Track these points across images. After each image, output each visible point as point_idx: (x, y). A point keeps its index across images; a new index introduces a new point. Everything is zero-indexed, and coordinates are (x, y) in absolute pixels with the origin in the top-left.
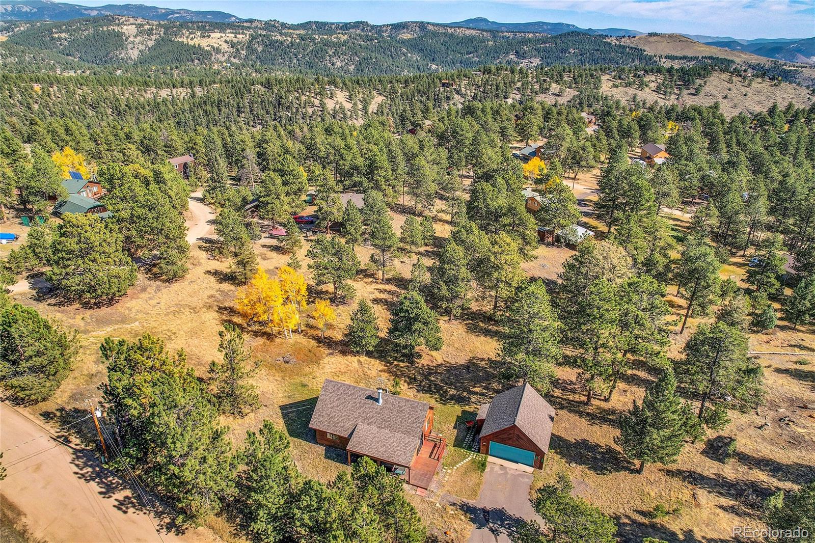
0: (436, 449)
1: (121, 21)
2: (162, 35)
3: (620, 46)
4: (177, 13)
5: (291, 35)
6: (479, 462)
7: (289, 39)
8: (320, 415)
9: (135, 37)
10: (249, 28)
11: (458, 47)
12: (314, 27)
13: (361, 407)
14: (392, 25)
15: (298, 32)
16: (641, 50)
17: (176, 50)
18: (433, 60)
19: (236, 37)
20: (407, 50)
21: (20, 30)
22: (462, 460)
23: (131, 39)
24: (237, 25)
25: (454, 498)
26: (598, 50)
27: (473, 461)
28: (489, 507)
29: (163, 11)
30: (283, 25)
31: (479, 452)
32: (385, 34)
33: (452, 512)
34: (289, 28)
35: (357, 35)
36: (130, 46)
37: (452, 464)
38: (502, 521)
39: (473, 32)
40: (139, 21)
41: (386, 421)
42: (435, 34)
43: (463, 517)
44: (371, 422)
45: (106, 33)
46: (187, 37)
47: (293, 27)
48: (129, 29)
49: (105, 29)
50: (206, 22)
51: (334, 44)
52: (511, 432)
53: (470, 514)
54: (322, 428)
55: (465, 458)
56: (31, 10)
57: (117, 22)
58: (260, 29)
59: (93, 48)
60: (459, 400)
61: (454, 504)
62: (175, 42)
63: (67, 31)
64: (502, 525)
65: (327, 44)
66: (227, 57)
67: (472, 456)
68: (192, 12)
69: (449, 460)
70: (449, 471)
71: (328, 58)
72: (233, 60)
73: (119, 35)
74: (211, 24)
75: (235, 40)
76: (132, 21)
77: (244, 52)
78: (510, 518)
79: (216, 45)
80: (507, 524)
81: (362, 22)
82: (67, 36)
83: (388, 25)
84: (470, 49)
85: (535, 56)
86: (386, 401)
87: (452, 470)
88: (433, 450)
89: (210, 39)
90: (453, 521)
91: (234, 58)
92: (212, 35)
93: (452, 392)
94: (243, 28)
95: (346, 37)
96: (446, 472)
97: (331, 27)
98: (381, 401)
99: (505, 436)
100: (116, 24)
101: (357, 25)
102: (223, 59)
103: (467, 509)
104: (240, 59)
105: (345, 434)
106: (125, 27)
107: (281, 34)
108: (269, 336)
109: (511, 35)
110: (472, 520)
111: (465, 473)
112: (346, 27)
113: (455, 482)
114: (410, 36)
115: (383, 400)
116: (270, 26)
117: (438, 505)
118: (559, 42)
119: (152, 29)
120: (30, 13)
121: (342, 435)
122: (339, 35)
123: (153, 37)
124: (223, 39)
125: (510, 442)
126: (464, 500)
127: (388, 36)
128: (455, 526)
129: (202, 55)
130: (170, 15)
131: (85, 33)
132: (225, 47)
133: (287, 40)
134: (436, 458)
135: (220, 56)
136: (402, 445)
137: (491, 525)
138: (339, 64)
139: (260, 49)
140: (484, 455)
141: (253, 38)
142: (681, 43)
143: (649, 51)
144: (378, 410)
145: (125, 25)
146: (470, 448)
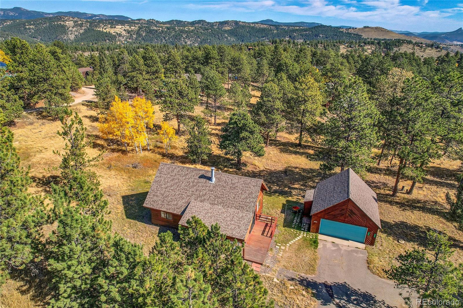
0: (268, 228)
1: (65, 19)
2: (88, 27)
3: (348, 33)
4: (98, 16)
5: (162, 27)
6: (311, 240)
7: (161, 29)
8: (154, 195)
9: (73, 28)
10: (138, 23)
11: (257, 34)
12: (175, 23)
13: (194, 186)
14: (219, 22)
15: (166, 26)
16: (360, 35)
17: (96, 35)
18: (243, 41)
19: (130, 28)
20: (228, 35)
21: (7, 24)
22: (294, 238)
23: (71, 29)
24: (131, 22)
25: (291, 273)
26: (336, 35)
27: (304, 239)
28: (330, 281)
29: (90, 15)
30: (157, 22)
31: (309, 230)
32: (215, 27)
33: (292, 287)
34: (161, 24)
35: (199, 27)
36: (70, 33)
37: (285, 242)
38: (349, 296)
39: (265, 26)
40: (75, 19)
41: (219, 198)
42: (243, 27)
43: (304, 293)
44: (204, 200)
45: (56, 25)
46: (103, 28)
47: (164, 23)
48: (69, 23)
49: (56, 23)
50: (114, 20)
51: (186, 32)
52: (344, 207)
53: (312, 289)
54: (156, 207)
55: (296, 236)
56: (14, 14)
57: (63, 19)
58: (145, 24)
59: (48, 34)
60: (282, 193)
61: (293, 279)
62: (95, 30)
63: (34, 24)
64: (349, 301)
65: (182, 31)
66: (125, 39)
67: (302, 235)
68: (106, 16)
69: (281, 238)
70: (283, 248)
71: (183, 39)
72: (128, 40)
73: (63, 27)
74: (116, 21)
75: (130, 29)
76: (71, 19)
77: (135, 36)
78: (355, 292)
79: (119, 32)
80: (355, 300)
81: (202, 21)
82: (34, 27)
83: (217, 22)
84: (263, 35)
85: (301, 39)
86: (218, 180)
87: (285, 246)
88: (265, 228)
89: (115, 29)
90: (295, 297)
91: (129, 39)
92: (117, 27)
93: (275, 188)
94: (135, 23)
95: (193, 28)
96: (280, 249)
97: (185, 23)
98: (214, 179)
99: (338, 212)
100: (62, 21)
101: (199, 22)
102: (123, 40)
103: (308, 284)
104: (132, 39)
105: (178, 212)
106: (67, 22)
107: (156, 26)
108: (124, 152)
109: (286, 28)
110: (314, 295)
111: (299, 249)
112: (193, 23)
113: (290, 258)
114: (229, 28)
115: (216, 178)
116: (150, 22)
117: (275, 280)
118: (314, 31)
119: (83, 23)
120: (14, 16)
121: (175, 212)
122: (189, 27)
123: (83, 28)
124: (123, 29)
125: (342, 218)
126: (303, 275)
127: (217, 28)
128: (298, 302)
129: (111, 37)
130: (94, 17)
131: (44, 26)
132: (124, 33)
133: (160, 29)
134: (269, 235)
135: (121, 38)
136: (236, 219)
137: (338, 301)
138: (189, 43)
139: (144, 34)
140: (314, 234)
141: (140, 28)
142: (382, 32)
143: (364, 36)
144: (211, 188)
145: (67, 21)
146: (299, 228)
